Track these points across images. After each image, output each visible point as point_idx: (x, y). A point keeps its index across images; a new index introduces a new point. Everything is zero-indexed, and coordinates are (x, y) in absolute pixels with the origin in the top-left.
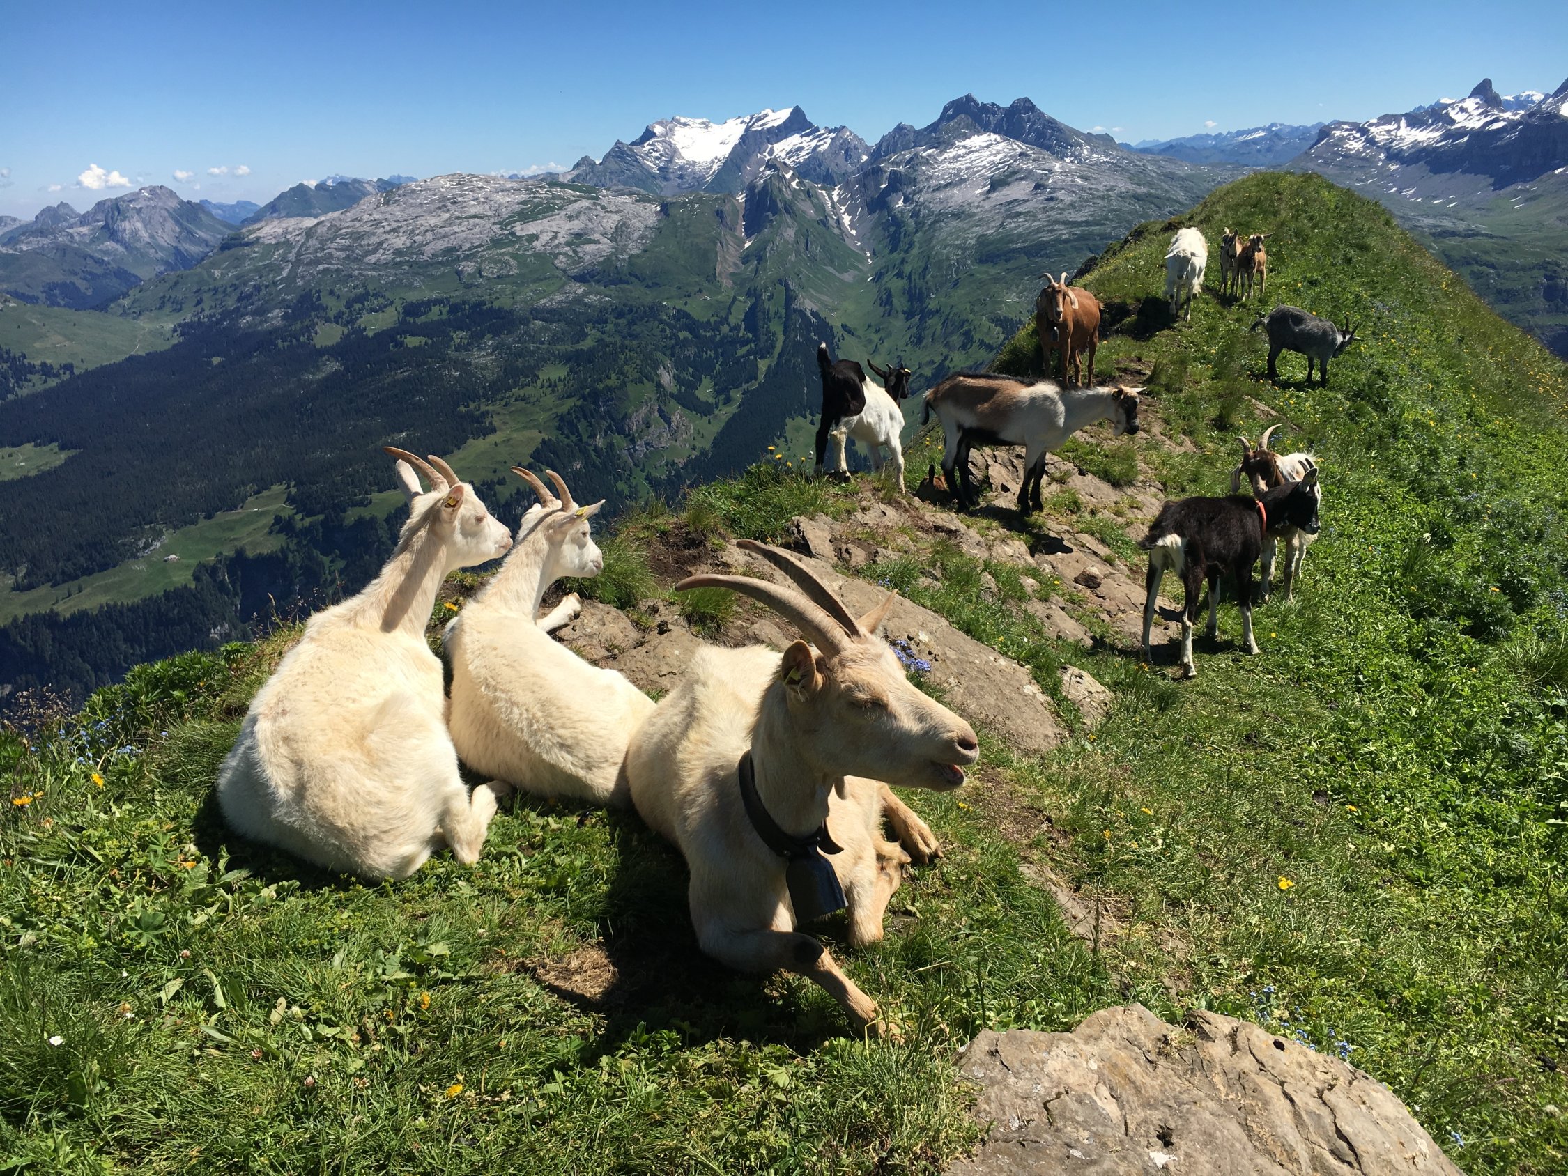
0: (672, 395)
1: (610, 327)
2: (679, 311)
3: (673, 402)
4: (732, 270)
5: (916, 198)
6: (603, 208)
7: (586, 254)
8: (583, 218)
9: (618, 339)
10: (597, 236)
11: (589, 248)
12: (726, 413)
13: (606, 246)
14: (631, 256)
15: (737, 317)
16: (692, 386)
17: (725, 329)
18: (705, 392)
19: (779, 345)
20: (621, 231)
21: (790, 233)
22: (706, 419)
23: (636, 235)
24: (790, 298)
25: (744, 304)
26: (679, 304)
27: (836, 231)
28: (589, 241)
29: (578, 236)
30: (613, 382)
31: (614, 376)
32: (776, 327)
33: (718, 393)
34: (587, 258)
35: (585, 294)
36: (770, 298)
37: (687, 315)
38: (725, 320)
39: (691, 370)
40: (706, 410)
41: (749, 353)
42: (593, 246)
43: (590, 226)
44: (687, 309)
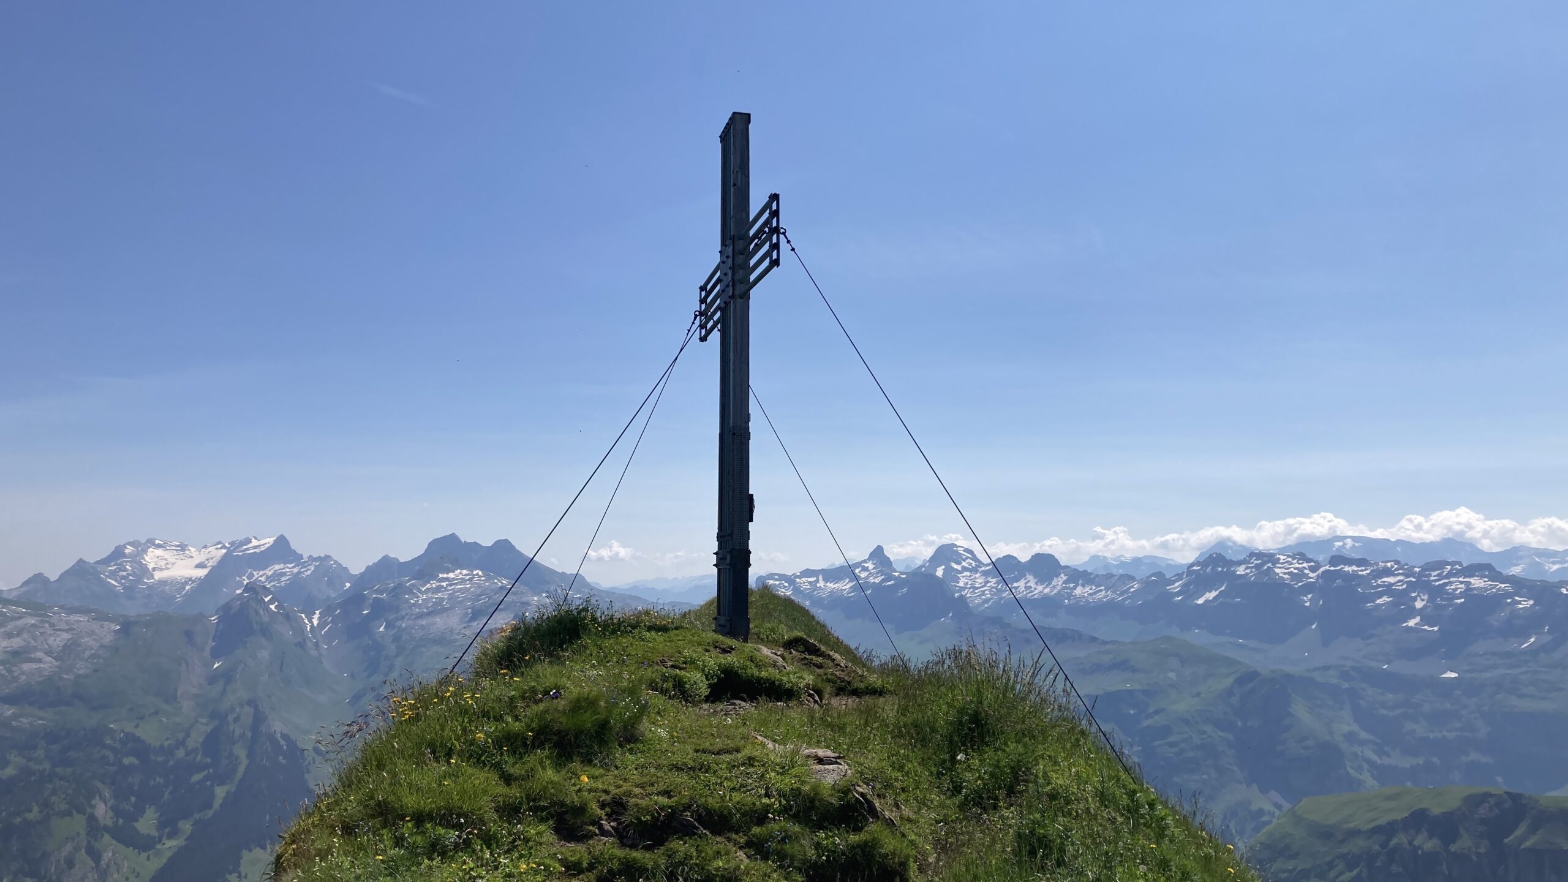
0: (106, 829)
1: (40, 753)
2: (127, 734)
3: (107, 837)
4: (195, 691)
5: (398, 624)
6: (52, 625)
7: (23, 673)
8: (25, 635)
9: (47, 766)
10: (39, 655)
11: (26, 667)
12: (170, 845)
13: (48, 664)
14: (78, 676)
15: (196, 739)
16: (133, 817)
17: (180, 753)
18: (147, 824)
19: (242, 769)
20: (70, 649)
21: (264, 654)
22: (144, 855)
23: (87, 654)
24: (259, 719)
25: (205, 727)
26: (129, 727)
27: (314, 653)
28: (31, 660)
29: (16, 653)
30: (34, 814)
31: (36, 809)
32: (241, 752)
33: (161, 825)
34: (23, 678)
35: (15, 717)
36: (236, 720)
37: (137, 740)
38: (181, 743)
39: (133, 799)
40: (145, 845)
41: (205, 779)
42: (34, 666)
43: (33, 643)
44: (138, 733)
